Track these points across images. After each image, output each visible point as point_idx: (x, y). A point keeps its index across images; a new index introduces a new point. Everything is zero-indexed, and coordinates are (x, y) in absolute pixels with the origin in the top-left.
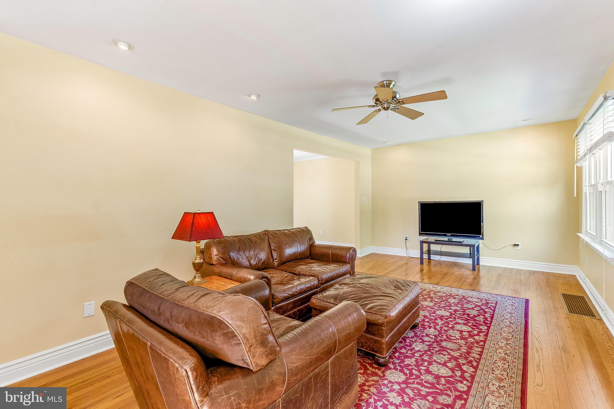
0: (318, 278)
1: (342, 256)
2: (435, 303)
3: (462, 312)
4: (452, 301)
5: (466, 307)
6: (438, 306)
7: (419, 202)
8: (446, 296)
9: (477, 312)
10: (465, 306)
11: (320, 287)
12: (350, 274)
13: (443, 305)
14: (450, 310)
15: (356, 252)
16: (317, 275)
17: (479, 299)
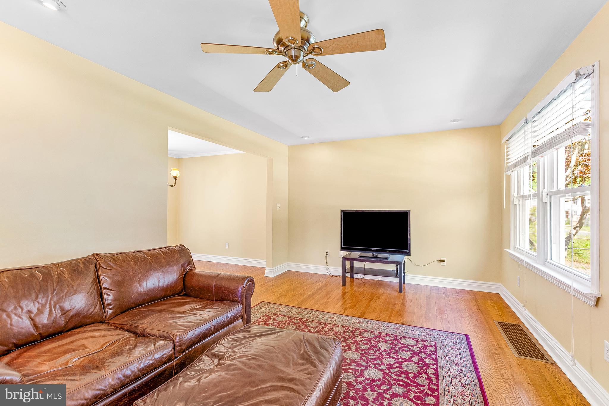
0: (174, 343)
1: (230, 291)
2: (361, 352)
3: (398, 369)
4: (383, 346)
5: (401, 358)
6: (365, 359)
7: (341, 210)
8: (375, 338)
9: (417, 366)
10: (400, 355)
11: (176, 358)
12: (242, 319)
13: (372, 357)
14: (383, 367)
15: (253, 283)
16: (173, 335)
17: (413, 339)
